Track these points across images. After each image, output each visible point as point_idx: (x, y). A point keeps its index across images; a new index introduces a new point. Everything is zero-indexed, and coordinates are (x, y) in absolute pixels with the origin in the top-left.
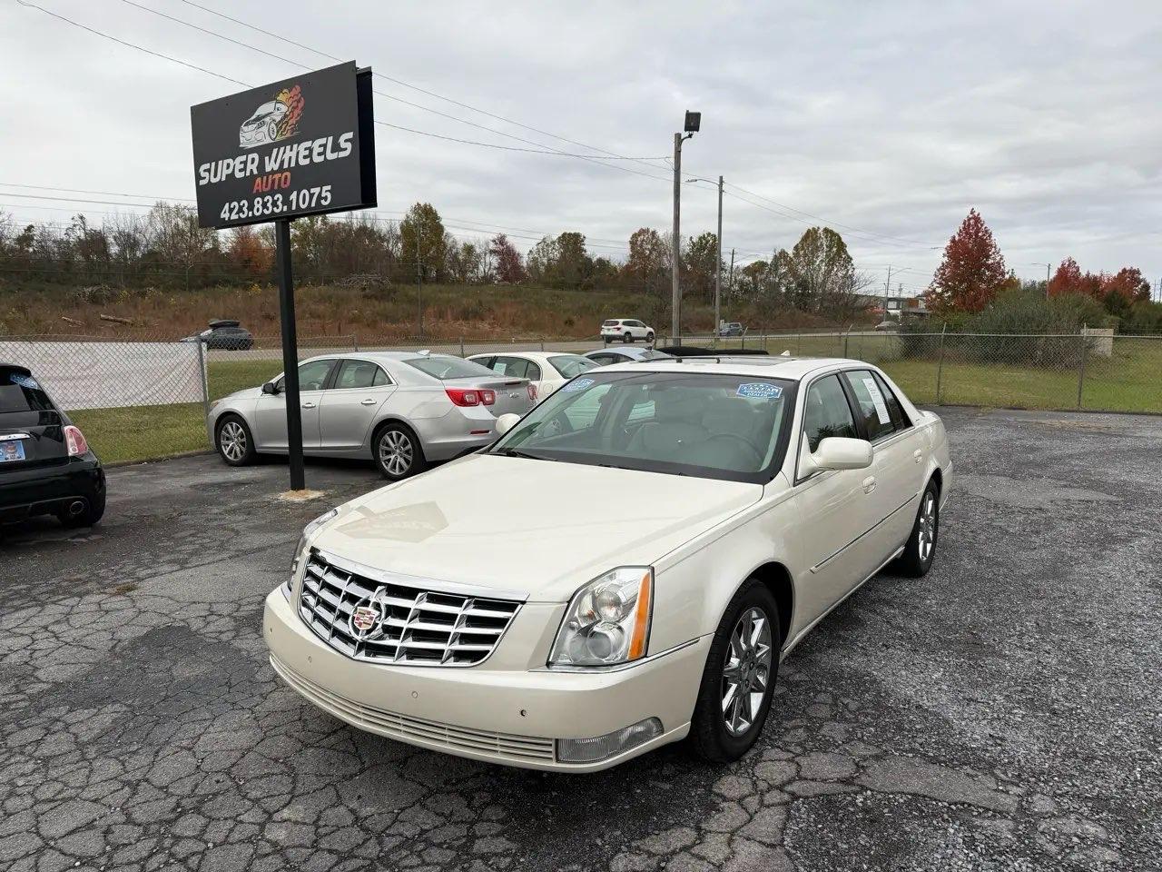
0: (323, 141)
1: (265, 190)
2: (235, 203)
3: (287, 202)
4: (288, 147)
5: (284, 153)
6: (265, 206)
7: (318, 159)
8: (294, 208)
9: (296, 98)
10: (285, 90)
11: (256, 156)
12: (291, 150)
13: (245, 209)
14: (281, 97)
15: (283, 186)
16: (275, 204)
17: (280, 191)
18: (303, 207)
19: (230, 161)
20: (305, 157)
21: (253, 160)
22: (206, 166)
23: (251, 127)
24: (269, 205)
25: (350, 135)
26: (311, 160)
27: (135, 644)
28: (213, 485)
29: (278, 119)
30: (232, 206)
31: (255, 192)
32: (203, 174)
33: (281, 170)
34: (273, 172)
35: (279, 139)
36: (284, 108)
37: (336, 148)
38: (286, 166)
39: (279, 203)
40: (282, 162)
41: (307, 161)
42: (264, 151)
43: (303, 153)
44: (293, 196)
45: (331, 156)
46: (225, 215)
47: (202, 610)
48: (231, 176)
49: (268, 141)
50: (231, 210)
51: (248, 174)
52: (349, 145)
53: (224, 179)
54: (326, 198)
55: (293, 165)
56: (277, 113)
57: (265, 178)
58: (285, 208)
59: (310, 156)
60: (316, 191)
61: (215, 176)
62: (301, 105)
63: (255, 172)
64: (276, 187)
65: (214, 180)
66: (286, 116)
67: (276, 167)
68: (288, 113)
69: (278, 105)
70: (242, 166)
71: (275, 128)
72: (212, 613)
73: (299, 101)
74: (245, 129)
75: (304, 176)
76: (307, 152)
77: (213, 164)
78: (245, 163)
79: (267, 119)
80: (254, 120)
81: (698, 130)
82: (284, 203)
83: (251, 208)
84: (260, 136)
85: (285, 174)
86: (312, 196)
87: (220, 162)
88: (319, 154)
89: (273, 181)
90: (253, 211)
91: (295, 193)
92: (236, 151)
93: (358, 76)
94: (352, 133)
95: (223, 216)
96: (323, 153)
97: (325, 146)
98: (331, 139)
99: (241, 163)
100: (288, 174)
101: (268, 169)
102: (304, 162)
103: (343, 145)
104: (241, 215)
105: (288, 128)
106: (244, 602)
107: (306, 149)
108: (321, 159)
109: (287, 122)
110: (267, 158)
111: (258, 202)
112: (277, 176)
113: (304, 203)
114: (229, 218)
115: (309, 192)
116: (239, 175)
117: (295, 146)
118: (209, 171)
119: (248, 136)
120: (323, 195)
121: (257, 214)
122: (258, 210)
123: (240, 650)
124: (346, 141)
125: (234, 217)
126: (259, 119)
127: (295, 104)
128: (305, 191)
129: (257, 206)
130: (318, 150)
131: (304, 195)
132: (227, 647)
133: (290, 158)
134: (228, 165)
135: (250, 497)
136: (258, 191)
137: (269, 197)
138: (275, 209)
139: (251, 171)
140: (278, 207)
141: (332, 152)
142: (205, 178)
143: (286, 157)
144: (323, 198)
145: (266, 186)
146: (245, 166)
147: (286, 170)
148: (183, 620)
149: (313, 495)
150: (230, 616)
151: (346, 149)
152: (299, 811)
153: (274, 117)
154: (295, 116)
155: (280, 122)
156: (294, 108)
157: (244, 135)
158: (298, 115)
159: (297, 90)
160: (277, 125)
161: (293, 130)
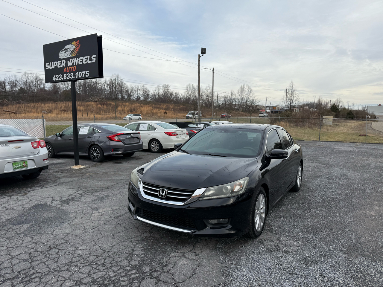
0: (86, 57)
1: (67, 71)
2: (57, 75)
3: (74, 75)
4: (75, 59)
5: (74, 60)
6: (67, 76)
7: (85, 63)
8: (77, 77)
9: (78, 44)
10: (74, 41)
11: (65, 61)
12: (76, 59)
13: (61, 77)
14: (73, 43)
15: (73, 70)
16: (71, 76)
17: (72, 72)
18: (80, 77)
19: (56, 62)
20: (81, 62)
21: (64, 62)
22: (48, 64)
23: (63, 52)
24: (69, 76)
25: (95, 56)
26: (83, 63)
27: (30, 209)
29: (72, 50)
30: (56, 76)
31: (64, 72)
32: (47, 66)
33: (73, 65)
34: (70, 66)
35: (72, 56)
36: (74, 47)
37: (91, 59)
38: (74, 64)
39: (72, 76)
40: (73, 63)
41: (81, 63)
42: (67, 60)
44: (77, 74)
45: (89, 62)
46: (54, 79)
47: (50, 199)
48: (56, 67)
49: (69, 56)
50: (56, 78)
51: (62, 66)
52: (95, 59)
53: (54, 68)
54: (87, 75)
55: (77, 64)
56: (72, 48)
57: (67, 68)
58: (74, 77)
59: (82, 61)
60: (84, 72)
61: (51, 67)
62: (79, 46)
63: (64, 66)
64: (71, 71)
65: (50, 68)
66: (74, 49)
67: (71, 65)
69: (72, 46)
70: (60, 64)
72: (53, 200)
73: (79, 45)
74: (61, 52)
75: (80, 68)
76: (81, 61)
77: (50, 63)
78: (61, 63)
79: (68, 50)
80: (64, 50)
81: (205, 54)
82: (73, 76)
83: (63, 77)
84: (66, 55)
85: (74, 67)
86: (83, 74)
87: (53, 63)
88: (85, 61)
89: (70, 69)
90: (63, 78)
91: (77, 73)
92: (58, 59)
93: (97, 38)
94: (96, 55)
95: (53, 79)
96: (87, 61)
97: (87, 59)
98: (89, 57)
99: (60, 63)
100: (75, 67)
101: (69, 65)
102: (80, 63)
103: (93, 59)
104: (59, 79)
105: (75, 53)
106: (63, 197)
107: (81, 59)
108: (86, 63)
109: (75, 51)
110: (68, 62)
111: (65, 75)
112: (71, 67)
113: (80, 76)
114: (56, 80)
115: (82, 72)
116: (59, 67)
117: (77, 58)
118: (49, 65)
119: (62, 55)
120: (86, 74)
121: (65, 79)
122: (65, 78)
123: (63, 210)
124: (94, 57)
125: (57, 79)
126: (66, 49)
127: (77, 46)
128: (80, 72)
129: (65, 76)
130: (85, 60)
131: (80, 73)
132: (59, 209)
133: (76, 62)
134: (55, 64)
135: (61, 168)
136: (65, 72)
137: (69, 74)
138: (71, 78)
139: (63, 65)
140: (72, 77)
141: (89, 61)
142: (47, 67)
143: (75, 62)
144: (86, 75)
145: (68, 71)
146: (61, 64)
147: (74, 66)
148: (45, 202)
149: (82, 167)
150: (59, 201)
151: (94, 60)
152: (85, 247)
153: (71, 49)
154: (78, 49)
155: (72, 51)
156: (77, 47)
157: (61, 54)
158: (79, 49)
159: (78, 41)
160: (71, 52)
161: (77, 54)
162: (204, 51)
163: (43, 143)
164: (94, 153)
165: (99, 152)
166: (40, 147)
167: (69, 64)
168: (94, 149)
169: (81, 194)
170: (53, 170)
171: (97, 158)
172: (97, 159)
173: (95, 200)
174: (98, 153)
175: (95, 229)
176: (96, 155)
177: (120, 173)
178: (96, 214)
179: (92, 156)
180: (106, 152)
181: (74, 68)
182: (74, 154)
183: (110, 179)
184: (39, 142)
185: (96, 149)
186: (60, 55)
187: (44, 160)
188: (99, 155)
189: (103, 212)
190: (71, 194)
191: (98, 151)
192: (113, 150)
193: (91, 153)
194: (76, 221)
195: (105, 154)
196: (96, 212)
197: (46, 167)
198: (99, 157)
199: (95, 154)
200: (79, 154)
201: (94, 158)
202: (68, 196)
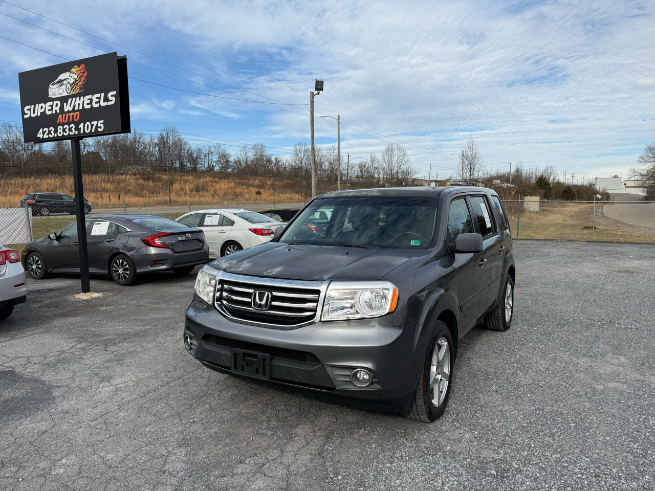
0: (98, 95)
1: (64, 121)
2: (46, 129)
3: (77, 129)
4: (78, 98)
5: (75, 101)
6: (64, 130)
7: (95, 105)
8: (82, 132)
9: (83, 71)
10: (76, 66)
11: (58, 102)
12: (80, 100)
13: (52, 132)
14: (73, 70)
15: (75, 120)
16: (70, 130)
17: (73, 122)
18: (87, 132)
19: (43, 105)
20: (88, 104)
21: (57, 105)
22: (29, 107)
23: (56, 86)
24: (67, 130)
25: (114, 93)
26: (92, 106)
28: (35, 291)
29: (71, 82)
30: (44, 130)
31: (58, 122)
32: (26, 112)
33: (74, 111)
34: (69, 112)
35: (72, 93)
36: (75, 76)
37: (106, 99)
38: (76, 108)
39: (73, 129)
40: (74, 106)
41: (89, 106)
42: (63, 100)
43: (87, 102)
44: (81, 126)
45: (103, 104)
46: (40, 135)
47: (23, 361)
48: (43, 113)
49: (66, 94)
50: (44, 133)
51: (54, 112)
52: (114, 99)
53: (39, 115)
54: (100, 127)
55: (81, 108)
56: (72, 79)
57: (64, 115)
58: (77, 132)
59: (91, 103)
60: (95, 123)
61: (34, 113)
62: (85, 75)
63: (58, 111)
64: (71, 120)
65: (33, 115)
66: (76, 81)
67: (71, 109)
68: (77, 79)
69: (71, 74)
70: (50, 108)
71: (70, 87)
72: (29, 363)
73: (84, 73)
74: (52, 87)
75: (87, 115)
76: (89, 101)
77: (33, 106)
78: (52, 106)
79: (65, 82)
80: (57, 82)
81: (322, 90)
82: (75, 129)
83: (56, 131)
84: (61, 91)
85: (76, 113)
86: (92, 126)
87: (37, 105)
88: (96, 103)
89: (69, 117)
90: (57, 133)
91: (82, 124)
92: (46, 99)
93: (118, 60)
94: (115, 91)
95: (38, 136)
96: (99, 102)
97: (99, 98)
98: (103, 94)
99: (49, 106)
100: (78, 113)
101: (66, 110)
102: (87, 107)
103: (110, 98)
104: (50, 135)
105: (77, 87)
106: (48, 356)
107: (88, 99)
108: (97, 105)
109: (77, 84)
110: (65, 104)
111: (60, 129)
112: (71, 114)
113: (88, 129)
114: (43, 137)
115: (91, 123)
116: (48, 113)
117: (82, 98)
118: (30, 110)
119: (53, 91)
120: (99, 125)
121: (60, 135)
122: (60, 133)
123: (45, 381)
124: (112, 96)
125: (46, 136)
127: (81, 74)
128: (88, 123)
129: (59, 131)
130: (96, 100)
131: (88, 125)
132: (36, 380)
133: (79, 104)
134: (42, 107)
135: (57, 297)
136: (60, 122)
137: (67, 126)
138: (70, 133)
139: (56, 110)
140: (72, 132)
141: (104, 101)
142: (27, 114)
143: (77, 104)
144: (99, 127)
145: (65, 120)
146: (52, 108)
147: (77, 111)
148: (11, 367)
149: (95, 295)
150: (39, 363)
151: (112, 100)
152: (72, 460)
153: (69, 81)
154: (82, 80)
155: (73, 84)
156: (81, 76)
157: (51, 90)
158: (84, 80)
159: (83, 66)
161: (80, 89)
162: (319, 86)
163: (14, 255)
164: (119, 268)
166: (7, 261)
167: (67, 108)
168: (119, 261)
169: (83, 349)
170: (41, 302)
171: (125, 277)
172: (124, 280)
173: (108, 361)
174: (126, 269)
175: (99, 421)
176: (122, 273)
177: (163, 306)
178: (106, 389)
179: (115, 275)
180: (140, 267)
181: (77, 115)
182: (79, 271)
183: (144, 317)
184: (5, 252)
185: (123, 262)
186: (50, 92)
187: (15, 286)
188: (128, 272)
189: (120, 385)
190: (66, 349)
191: (126, 265)
192: (153, 263)
193: (114, 269)
194: (65, 405)
195: (138, 271)
196: (107, 384)
197: (22, 299)
198: (127, 276)
199: (121, 271)
200: (90, 271)
201: (119, 278)
202: (59, 353)
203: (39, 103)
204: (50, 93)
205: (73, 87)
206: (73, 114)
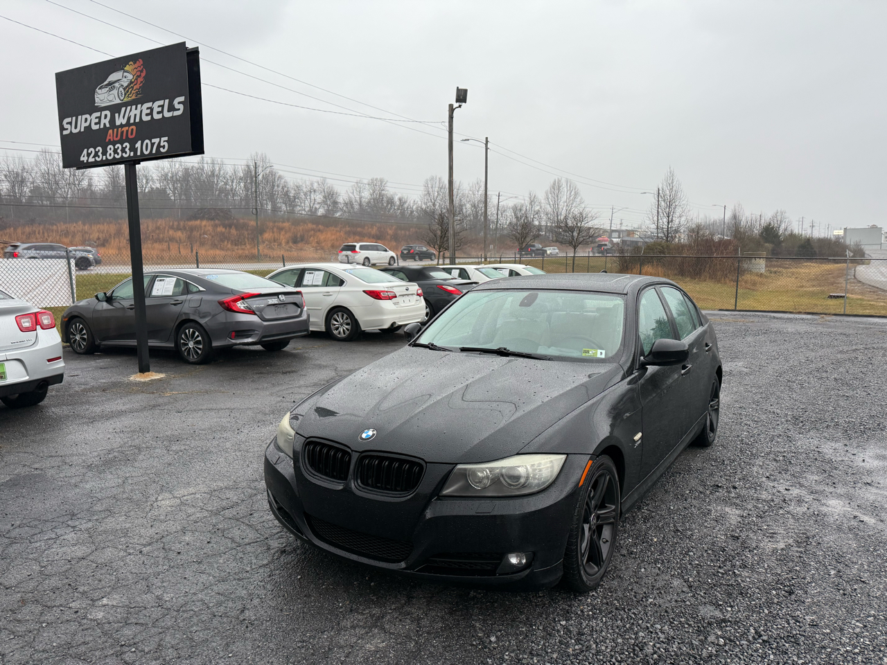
0: (161, 103)
1: (116, 139)
2: (92, 149)
3: (133, 149)
4: (134, 107)
5: (131, 110)
6: (115, 151)
7: (157, 116)
8: (139, 153)
9: (140, 69)
10: (131, 63)
11: (108, 113)
12: (136, 109)
13: (100, 154)
14: (127, 68)
15: (130, 137)
16: (123, 150)
17: (127, 140)
18: (146, 153)
19: (87, 116)
20: (147, 115)
21: (106, 116)
22: (69, 120)
23: (104, 90)
24: (119, 151)
25: (182, 99)
26: (152, 117)
29: (125, 85)
30: (89, 152)
31: (107, 140)
32: (66, 126)
33: (128, 124)
34: (122, 126)
35: (126, 100)
36: (130, 77)
37: (171, 108)
38: (132, 121)
39: (127, 150)
40: (129, 118)
41: (149, 118)
42: (115, 109)
43: (145, 111)
44: (138, 145)
45: (167, 114)
46: (84, 158)
47: (56, 462)
48: (88, 128)
49: (118, 101)
50: (89, 155)
51: (102, 126)
52: (181, 107)
53: (82, 130)
54: (164, 147)
55: (137, 120)
56: (124, 79)
57: (115, 130)
58: (132, 154)
59: (151, 114)
60: (156, 141)
61: (76, 128)
62: (143, 74)
63: (108, 125)
64: (124, 138)
65: (75, 131)
66: (131, 82)
67: (124, 122)
68: (133, 80)
69: (125, 74)
70: (97, 120)
71: (123, 91)
73: (141, 71)
74: (99, 91)
75: (147, 129)
76: (149, 111)
77: (74, 118)
78: (99, 118)
79: (117, 85)
80: (106, 85)
81: (465, 102)
82: (130, 150)
83: (104, 153)
84: (111, 98)
85: (131, 127)
86: (153, 145)
87: (80, 117)
88: (158, 113)
89: (122, 132)
90: (106, 155)
91: (140, 142)
92: (92, 108)
93: (188, 54)
94: (184, 97)
95: (82, 159)
96: (162, 112)
97: (162, 106)
98: (167, 101)
99: (96, 118)
100: (134, 127)
101: (118, 123)
102: (146, 118)
103: (177, 106)
104: (97, 158)
105: (133, 92)
107: (148, 108)
108: (160, 116)
109: (133, 87)
110: (117, 115)
111: (110, 149)
112: (125, 129)
113: (147, 150)
114: (87, 161)
115: (151, 141)
116: (95, 127)
117: (139, 106)
118: (70, 123)
119: (101, 97)
120: (162, 144)
121: (109, 158)
122: (110, 155)
124: (179, 103)
125: (91, 160)
126: (110, 84)
127: (138, 74)
128: (147, 141)
129: (109, 152)
130: (157, 109)
131: (147, 144)
133: (135, 115)
134: (86, 120)
136: (110, 140)
137: (119, 145)
138: (124, 155)
139: (105, 124)
140: (126, 153)
141: (168, 111)
142: (67, 129)
143: (132, 115)
144: (162, 147)
145: (117, 137)
146: (100, 121)
147: (132, 124)
148: (42, 470)
149: (156, 376)
150: (79, 465)
151: (179, 109)
153: (122, 83)
154: (139, 82)
155: (127, 87)
156: (139, 76)
157: (98, 96)
158: (141, 82)
159: (140, 62)
160: (124, 89)
161: (137, 94)
162: (462, 96)
163: (48, 319)
164: (189, 341)
165: (200, 338)
166: (38, 327)
168: (189, 331)
171: (197, 353)
172: (196, 357)
174: (198, 343)
176: (193, 348)
178: (165, 503)
179: (183, 349)
180: (219, 338)
181: (132, 129)
182: (136, 344)
183: (220, 406)
184: (36, 314)
185: (194, 333)
187: (49, 361)
188: (201, 347)
190: (115, 446)
191: (198, 336)
192: (234, 334)
193: (182, 341)
195: (215, 344)
196: (167, 495)
197: (58, 378)
198: (200, 352)
199: (191, 345)
200: (149, 344)
201: (189, 354)
202: (106, 452)
203: (82, 115)
204: (97, 100)
205: (128, 91)
206: (127, 128)
